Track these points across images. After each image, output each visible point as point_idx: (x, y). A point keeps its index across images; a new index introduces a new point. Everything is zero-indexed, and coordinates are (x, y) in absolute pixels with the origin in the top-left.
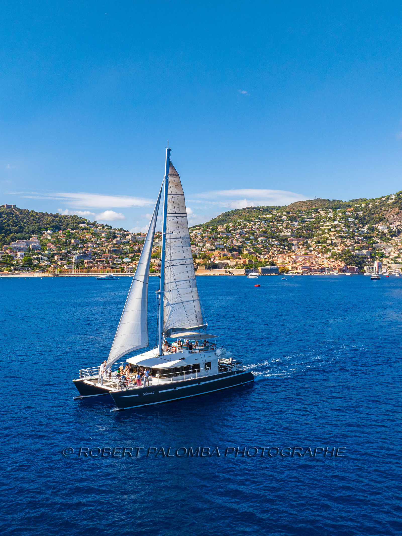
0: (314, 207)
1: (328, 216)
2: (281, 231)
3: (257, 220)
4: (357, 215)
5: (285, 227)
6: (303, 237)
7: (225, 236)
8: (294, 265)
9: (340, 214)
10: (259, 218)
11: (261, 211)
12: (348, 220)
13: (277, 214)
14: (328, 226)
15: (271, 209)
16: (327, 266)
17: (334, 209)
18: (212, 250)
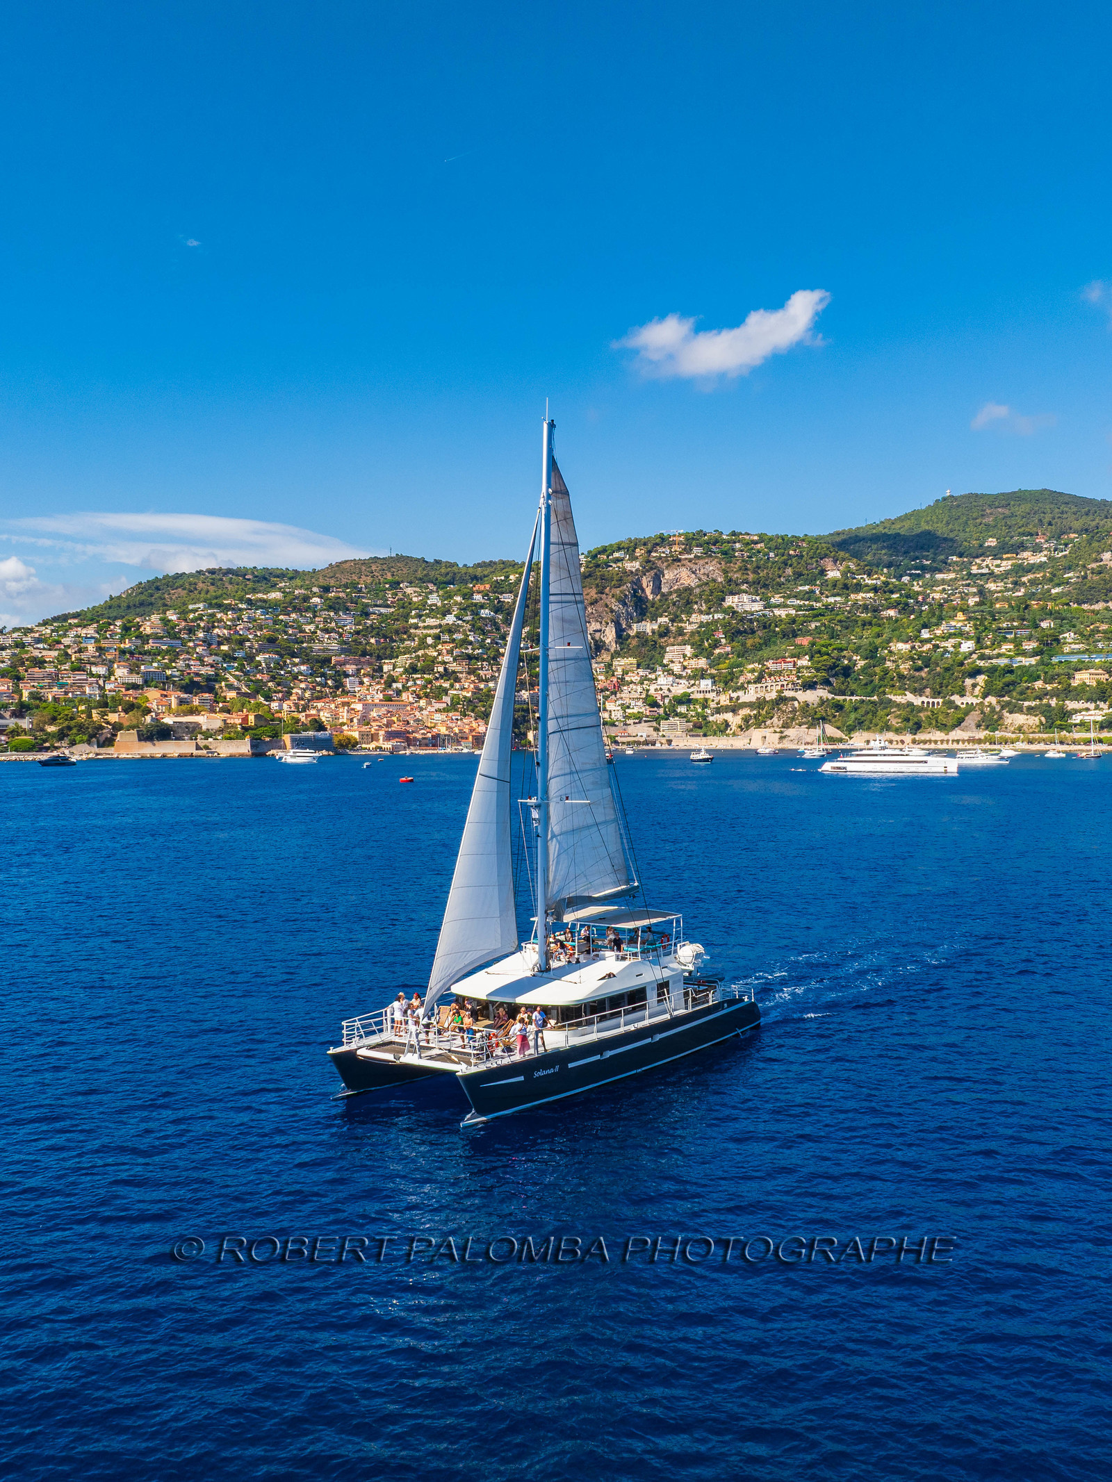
0: (389, 577)
1: (429, 602)
2: (312, 638)
3: (244, 606)
4: (499, 602)
5: (321, 626)
6: (371, 655)
7: (164, 647)
8: (364, 728)
9: (458, 599)
10: (250, 600)
11: (249, 580)
12: (478, 614)
13: (296, 592)
14: (431, 628)
15: (275, 577)
16: (443, 730)
17: (441, 585)
18: (135, 687)
